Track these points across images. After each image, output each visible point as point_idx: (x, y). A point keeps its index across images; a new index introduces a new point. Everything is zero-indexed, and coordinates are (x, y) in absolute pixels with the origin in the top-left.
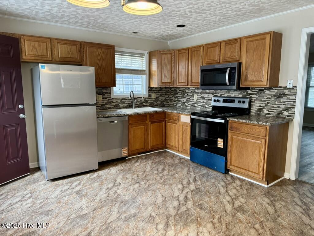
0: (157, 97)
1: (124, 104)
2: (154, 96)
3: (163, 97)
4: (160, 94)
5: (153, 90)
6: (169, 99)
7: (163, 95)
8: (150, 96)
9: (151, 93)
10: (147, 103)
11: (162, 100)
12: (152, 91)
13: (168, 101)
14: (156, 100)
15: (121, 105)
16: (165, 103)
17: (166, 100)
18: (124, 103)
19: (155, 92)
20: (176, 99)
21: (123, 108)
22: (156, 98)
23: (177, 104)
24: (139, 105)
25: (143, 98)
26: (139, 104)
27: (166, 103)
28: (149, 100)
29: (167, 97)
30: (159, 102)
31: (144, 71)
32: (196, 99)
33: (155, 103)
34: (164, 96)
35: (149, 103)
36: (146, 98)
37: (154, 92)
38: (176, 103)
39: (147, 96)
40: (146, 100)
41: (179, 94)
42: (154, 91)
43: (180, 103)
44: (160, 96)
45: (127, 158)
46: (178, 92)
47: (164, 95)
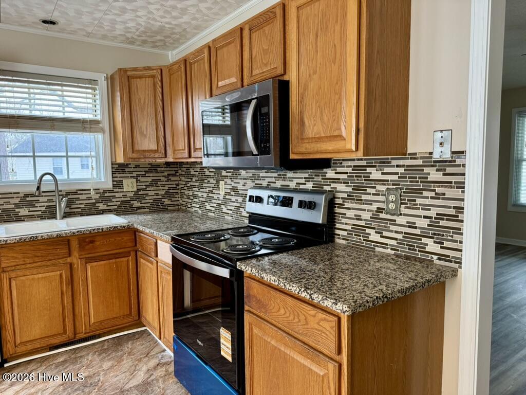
0: (139, 187)
1: (32, 209)
2: (129, 185)
3: (162, 188)
4: (150, 179)
5: (127, 170)
6: (179, 191)
7: (159, 183)
8: (118, 185)
9: (121, 179)
10: (109, 204)
11: (157, 194)
12: (124, 171)
13: (176, 196)
14: (138, 196)
15: (23, 212)
16: (167, 202)
17: (169, 195)
18: (34, 206)
19: (135, 174)
20: (191, 193)
21: (31, 218)
22: (138, 190)
23: (193, 205)
24: (83, 209)
25: (92, 192)
26: (83, 206)
27: (169, 202)
28: (117, 195)
29: (174, 188)
30: (149, 199)
31: (97, 122)
32: (224, 193)
33: (136, 204)
34: (163, 186)
35: (115, 203)
36: (105, 192)
37: (131, 175)
38: (190, 201)
39: (109, 185)
40: (105, 196)
41: (194, 179)
42: (131, 172)
43: (197, 203)
44: (151, 185)
45: (6, 365)
46: (194, 175)
47: (164, 183)
